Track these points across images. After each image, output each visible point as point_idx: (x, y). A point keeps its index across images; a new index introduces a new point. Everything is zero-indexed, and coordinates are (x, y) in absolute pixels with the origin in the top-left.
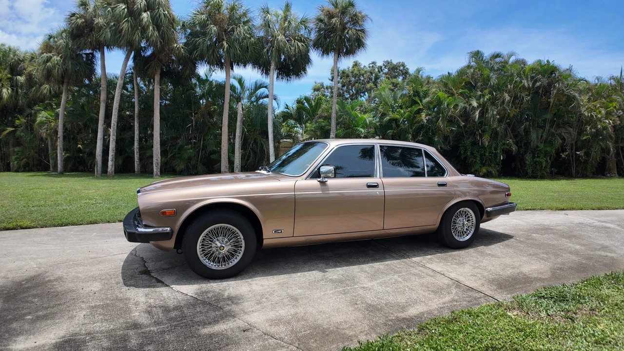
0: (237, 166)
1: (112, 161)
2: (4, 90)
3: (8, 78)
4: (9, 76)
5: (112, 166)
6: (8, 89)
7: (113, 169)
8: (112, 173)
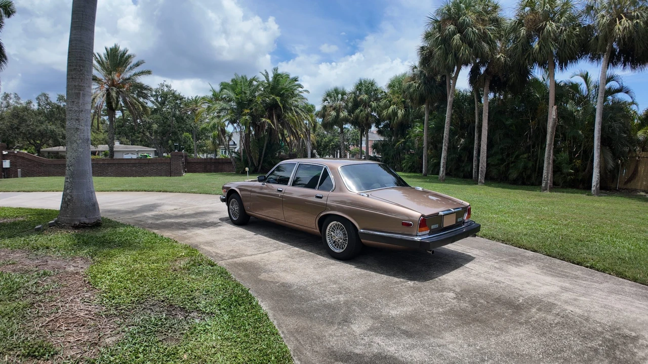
0: (545, 178)
1: (443, 167)
2: (399, 111)
3: (402, 102)
4: (403, 99)
5: (443, 171)
6: (401, 110)
7: (444, 174)
8: (443, 177)
